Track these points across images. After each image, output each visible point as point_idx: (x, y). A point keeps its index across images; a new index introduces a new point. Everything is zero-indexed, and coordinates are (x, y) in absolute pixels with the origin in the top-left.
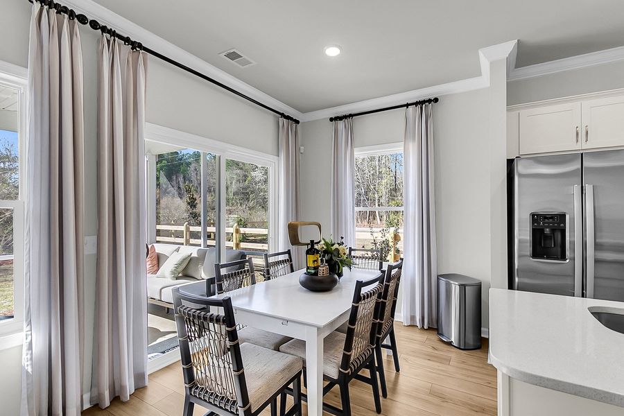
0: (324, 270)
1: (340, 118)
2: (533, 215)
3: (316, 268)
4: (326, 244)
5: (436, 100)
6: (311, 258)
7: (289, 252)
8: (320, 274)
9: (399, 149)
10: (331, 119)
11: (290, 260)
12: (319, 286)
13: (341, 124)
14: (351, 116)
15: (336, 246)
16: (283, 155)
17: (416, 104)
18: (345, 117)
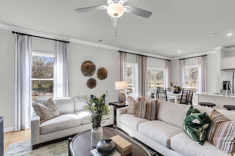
0: (177, 90)
1: (182, 59)
2: (223, 81)
3: (176, 90)
4: (178, 86)
5: (206, 55)
6: (175, 88)
7: (170, 88)
8: (177, 91)
9: (196, 66)
10: (179, 60)
11: (170, 90)
12: (176, 93)
13: (182, 61)
14: (184, 59)
15: (180, 87)
16: (167, 69)
17: (201, 56)
18: (183, 59)
